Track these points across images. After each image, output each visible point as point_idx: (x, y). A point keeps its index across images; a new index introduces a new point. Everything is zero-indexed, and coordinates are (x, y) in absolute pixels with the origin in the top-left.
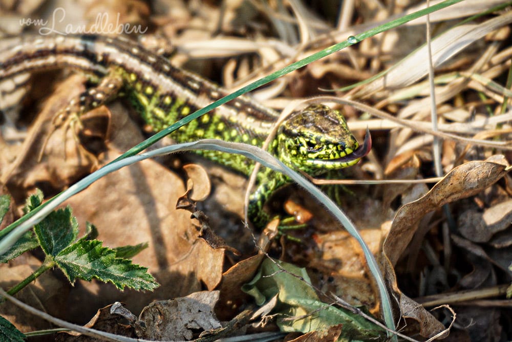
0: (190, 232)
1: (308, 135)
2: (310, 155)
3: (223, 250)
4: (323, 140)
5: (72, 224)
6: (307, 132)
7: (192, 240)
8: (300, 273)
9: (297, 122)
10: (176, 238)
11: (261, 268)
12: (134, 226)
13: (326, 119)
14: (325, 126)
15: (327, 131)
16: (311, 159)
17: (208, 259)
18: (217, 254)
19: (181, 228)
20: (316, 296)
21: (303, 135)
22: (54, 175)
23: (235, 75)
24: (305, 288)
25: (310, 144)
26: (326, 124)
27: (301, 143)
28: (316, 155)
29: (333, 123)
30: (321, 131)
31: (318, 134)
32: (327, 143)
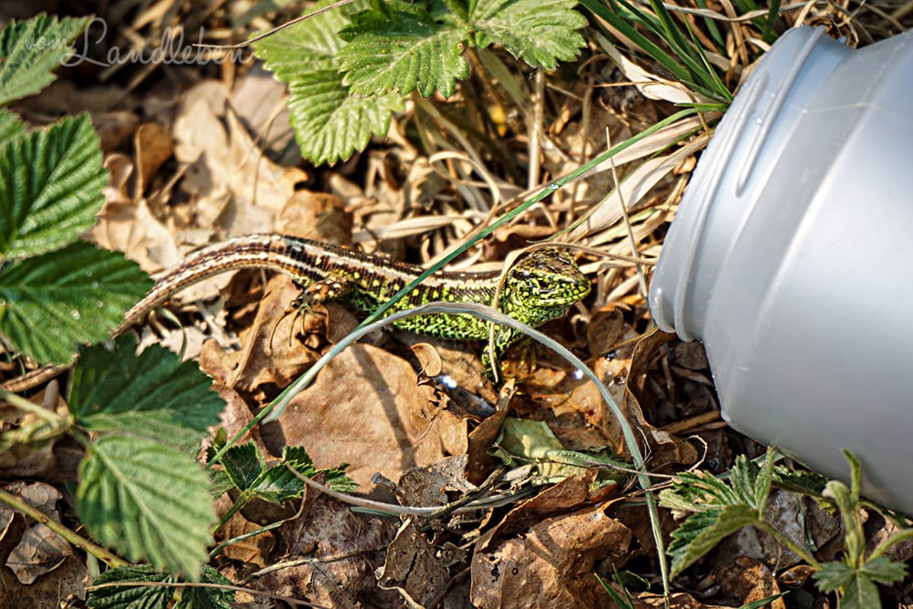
0: (426, 409)
1: (541, 275)
2: (543, 296)
3: (465, 419)
4: (556, 279)
5: (258, 458)
6: (539, 272)
7: (430, 416)
8: (541, 427)
9: (528, 265)
10: (412, 418)
11: (501, 429)
12: (367, 414)
13: (557, 260)
14: (557, 266)
15: (558, 271)
16: (544, 299)
17: (450, 432)
18: (460, 424)
19: (416, 407)
20: (561, 446)
21: (536, 277)
22: (278, 375)
23: (432, 252)
24: (549, 439)
25: (543, 284)
26: (558, 265)
27: (533, 284)
28: (549, 295)
29: (565, 263)
30: (553, 271)
31: (552, 274)
32: (561, 282)
